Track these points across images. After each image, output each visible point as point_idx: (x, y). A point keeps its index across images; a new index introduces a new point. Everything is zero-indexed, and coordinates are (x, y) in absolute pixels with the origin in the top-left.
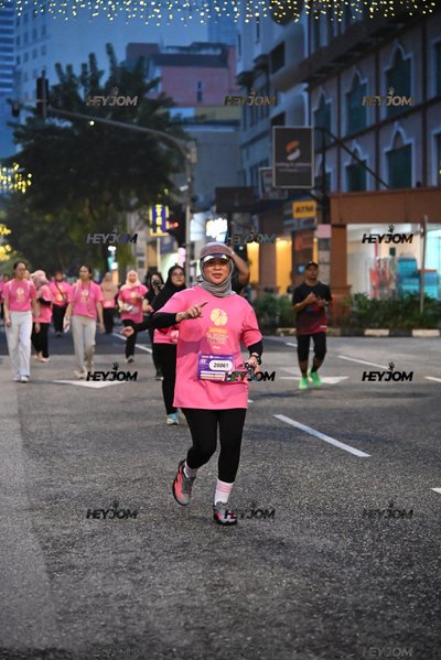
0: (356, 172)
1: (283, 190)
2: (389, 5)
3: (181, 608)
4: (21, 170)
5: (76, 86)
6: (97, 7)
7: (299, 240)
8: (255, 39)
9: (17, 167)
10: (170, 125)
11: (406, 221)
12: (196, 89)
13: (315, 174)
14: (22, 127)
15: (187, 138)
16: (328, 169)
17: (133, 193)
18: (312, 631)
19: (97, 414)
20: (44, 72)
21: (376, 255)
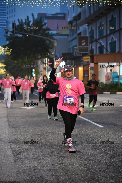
0: (101, 49)
1: (81, 53)
2: (110, 2)
3: (51, 170)
4: (8, 48)
5: (23, 25)
6: (29, 3)
7: (85, 67)
8: (73, 11)
9: (7, 48)
10: (49, 36)
11: (115, 62)
12: (57, 25)
13: (90, 49)
14: (9, 37)
15: (54, 39)
16: (93, 48)
17: (39, 55)
19: (28, 116)
20: (14, 21)
21: (107, 71)
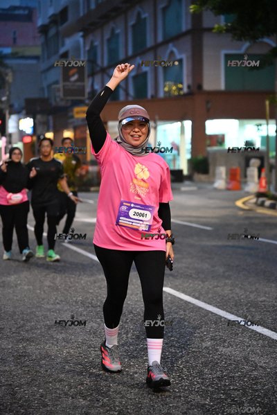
1: (68, 100)
7: (78, 132)
8: (49, 3)
12: (12, 36)
13: (88, 90)
15: (6, 66)
16: (97, 87)
18: (82, 384)
